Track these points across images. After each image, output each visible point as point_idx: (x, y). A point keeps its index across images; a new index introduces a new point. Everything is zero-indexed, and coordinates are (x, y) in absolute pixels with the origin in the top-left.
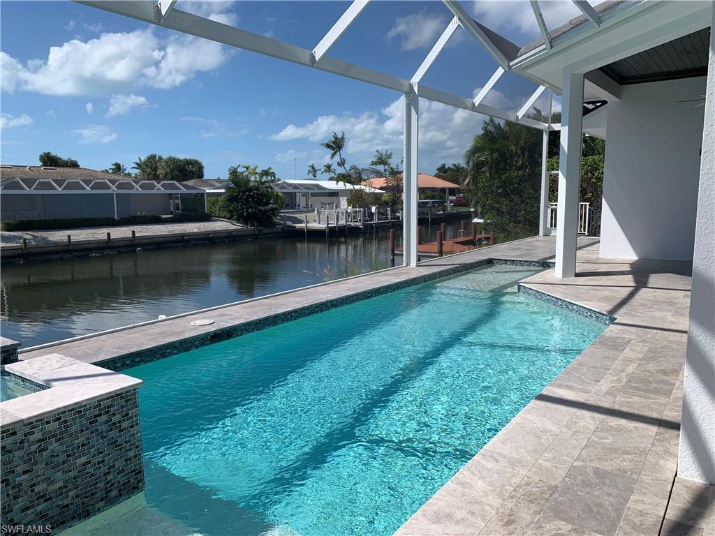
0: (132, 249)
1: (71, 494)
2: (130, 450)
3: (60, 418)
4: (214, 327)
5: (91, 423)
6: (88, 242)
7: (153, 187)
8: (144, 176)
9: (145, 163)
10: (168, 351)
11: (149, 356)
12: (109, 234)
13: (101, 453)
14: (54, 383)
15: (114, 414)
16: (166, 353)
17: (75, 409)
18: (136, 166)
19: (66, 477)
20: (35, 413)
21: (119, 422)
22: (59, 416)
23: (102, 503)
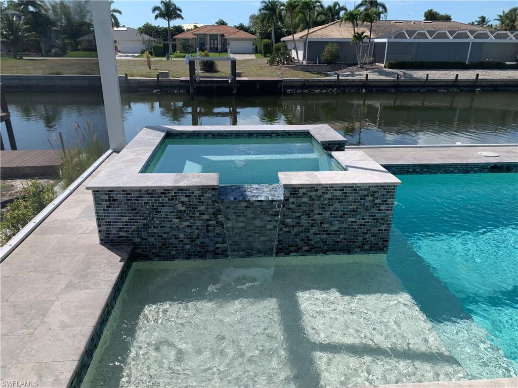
0: (473, 89)
1: (342, 236)
2: (383, 224)
3: (343, 190)
4: (496, 160)
5: (361, 199)
6: (440, 81)
7: (506, 36)
8: (502, 27)
9: (506, 15)
10: (450, 169)
11: (434, 170)
12: (457, 76)
13: (364, 219)
14: (349, 169)
15: (377, 198)
16: (448, 170)
17: (353, 187)
18: (499, 18)
19: (340, 225)
20: (329, 183)
21: (380, 204)
22: (343, 188)
23: (359, 250)
